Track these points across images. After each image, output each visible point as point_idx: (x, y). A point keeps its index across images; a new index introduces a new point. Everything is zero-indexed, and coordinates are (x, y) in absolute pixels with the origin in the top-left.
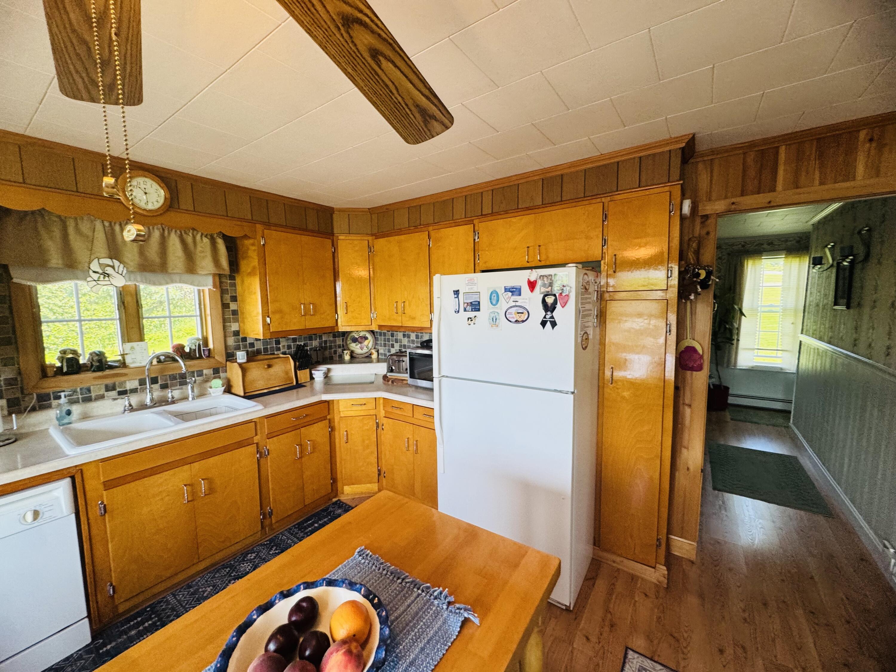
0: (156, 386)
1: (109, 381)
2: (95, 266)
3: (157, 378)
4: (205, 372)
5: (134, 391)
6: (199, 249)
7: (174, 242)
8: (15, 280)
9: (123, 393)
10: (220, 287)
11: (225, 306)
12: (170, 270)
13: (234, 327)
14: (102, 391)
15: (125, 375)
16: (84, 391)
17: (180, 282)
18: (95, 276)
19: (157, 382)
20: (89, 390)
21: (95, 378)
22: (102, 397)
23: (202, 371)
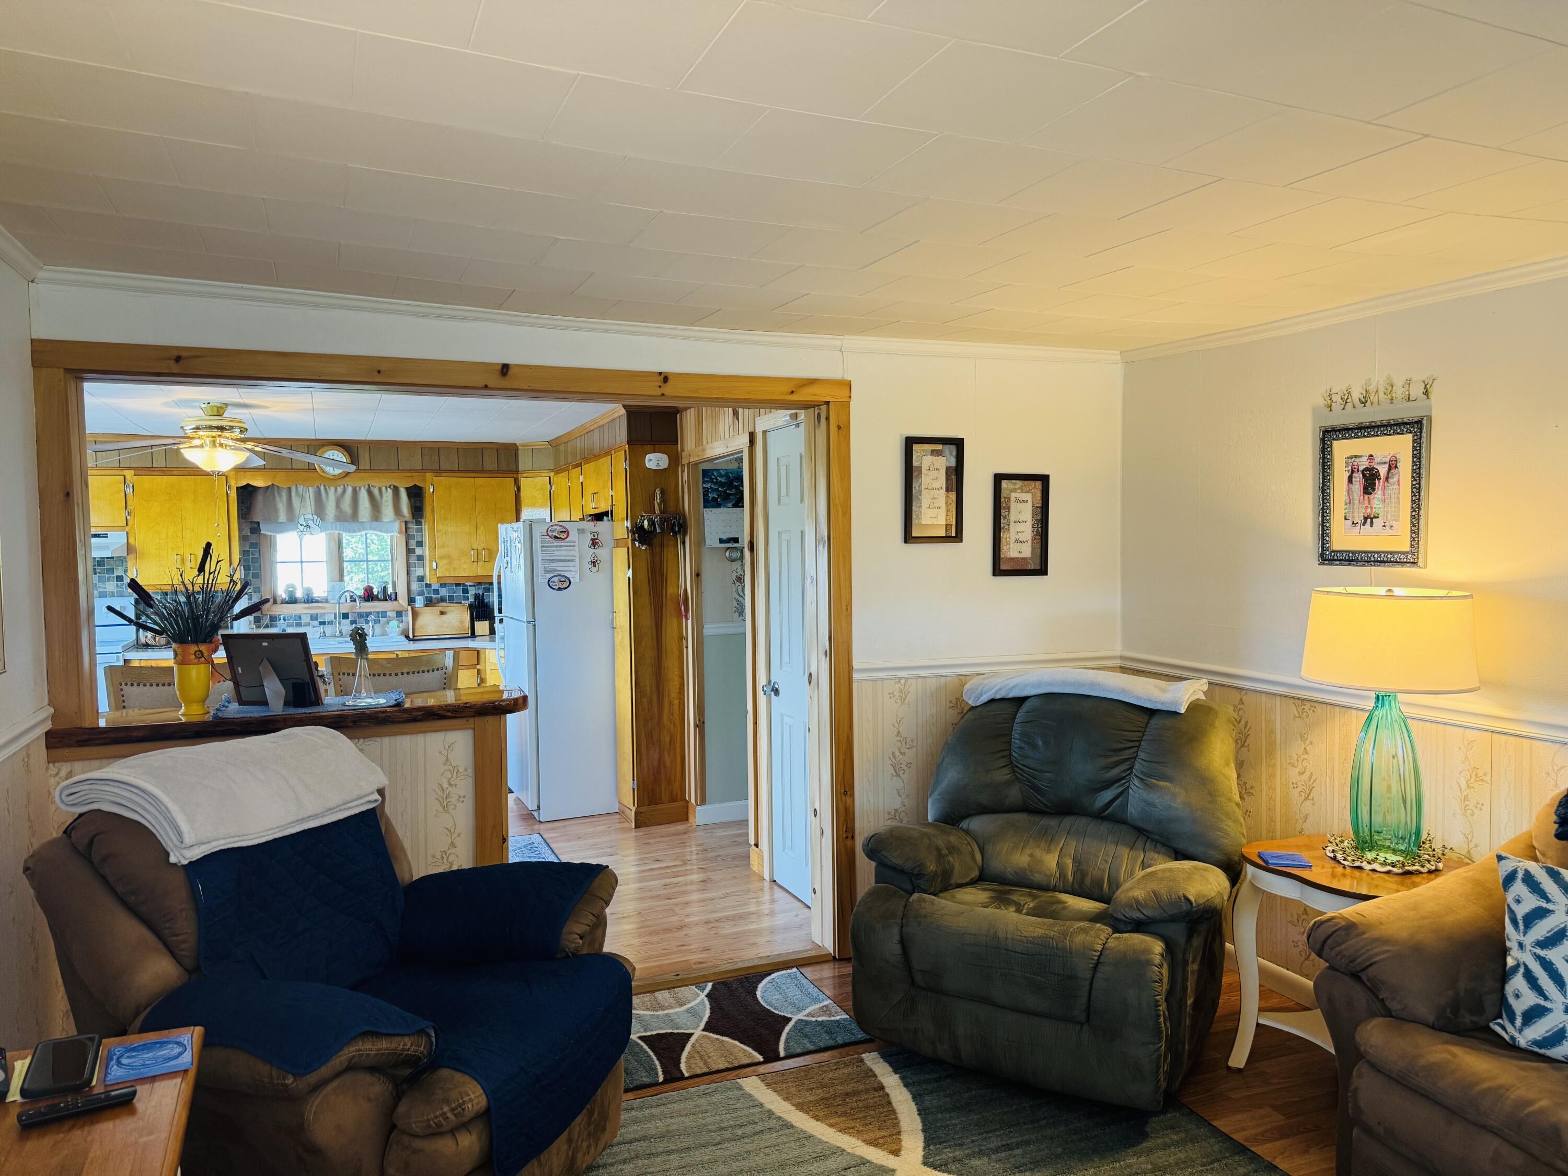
0: (347, 622)
1: (313, 612)
2: (302, 521)
3: (348, 614)
4: (389, 613)
5: (331, 623)
6: (384, 498)
7: (363, 495)
8: (262, 532)
9: (322, 623)
10: (406, 532)
11: (410, 551)
12: (360, 520)
13: (419, 572)
14: (308, 620)
15: (324, 608)
16: (297, 618)
17: (370, 529)
18: (301, 528)
19: (348, 618)
20: (300, 618)
21: (304, 608)
22: (308, 624)
23: (386, 612)
